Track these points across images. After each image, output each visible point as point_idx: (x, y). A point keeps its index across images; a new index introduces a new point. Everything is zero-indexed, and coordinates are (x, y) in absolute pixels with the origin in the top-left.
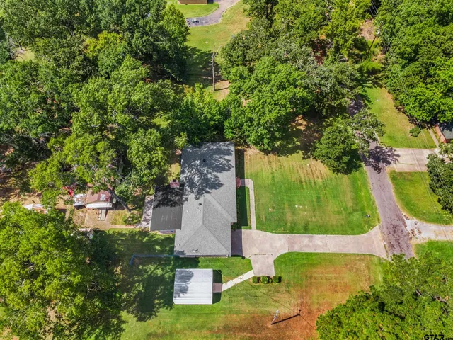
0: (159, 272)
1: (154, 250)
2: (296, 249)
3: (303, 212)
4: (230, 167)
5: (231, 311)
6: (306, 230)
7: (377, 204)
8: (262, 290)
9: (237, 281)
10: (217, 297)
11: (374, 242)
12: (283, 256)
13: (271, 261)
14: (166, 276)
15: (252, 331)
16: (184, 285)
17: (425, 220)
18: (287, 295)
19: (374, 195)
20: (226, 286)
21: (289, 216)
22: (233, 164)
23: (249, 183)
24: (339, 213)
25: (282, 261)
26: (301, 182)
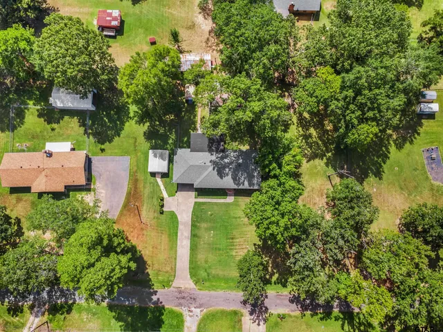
0: (170, 141)
1: (184, 137)
2: (180, 227)
3: (207, 236)
4: (238, 184)
5: (145, 183)
6: (194, 236)
7: (212, 292)
8: (156, 202)
9: (162, 187)
10: (153, 174)
11: (184, 281)
12: (176, 218)
13: (173, 209)
14: (168, 146)
15: (134, 194)
16: (158, 155)
17: (200, 324)
18: (152, 217)
19: (220, 292)
20: (159, 180)
21: (204, 225)
22: (241, 187)
23: (230, 199)
24: (206, 262)
25: (173, 216)
26: (232, 239)
